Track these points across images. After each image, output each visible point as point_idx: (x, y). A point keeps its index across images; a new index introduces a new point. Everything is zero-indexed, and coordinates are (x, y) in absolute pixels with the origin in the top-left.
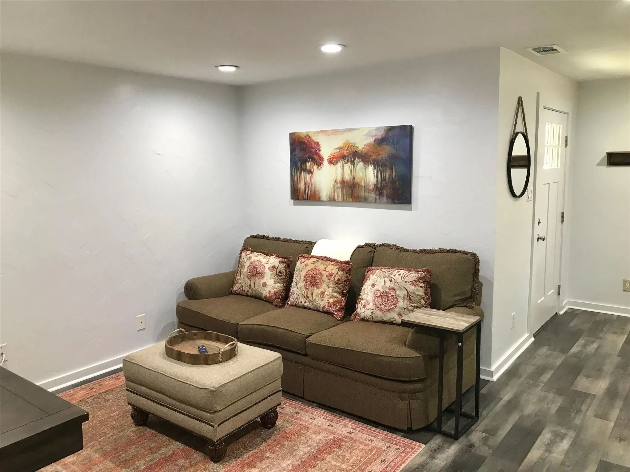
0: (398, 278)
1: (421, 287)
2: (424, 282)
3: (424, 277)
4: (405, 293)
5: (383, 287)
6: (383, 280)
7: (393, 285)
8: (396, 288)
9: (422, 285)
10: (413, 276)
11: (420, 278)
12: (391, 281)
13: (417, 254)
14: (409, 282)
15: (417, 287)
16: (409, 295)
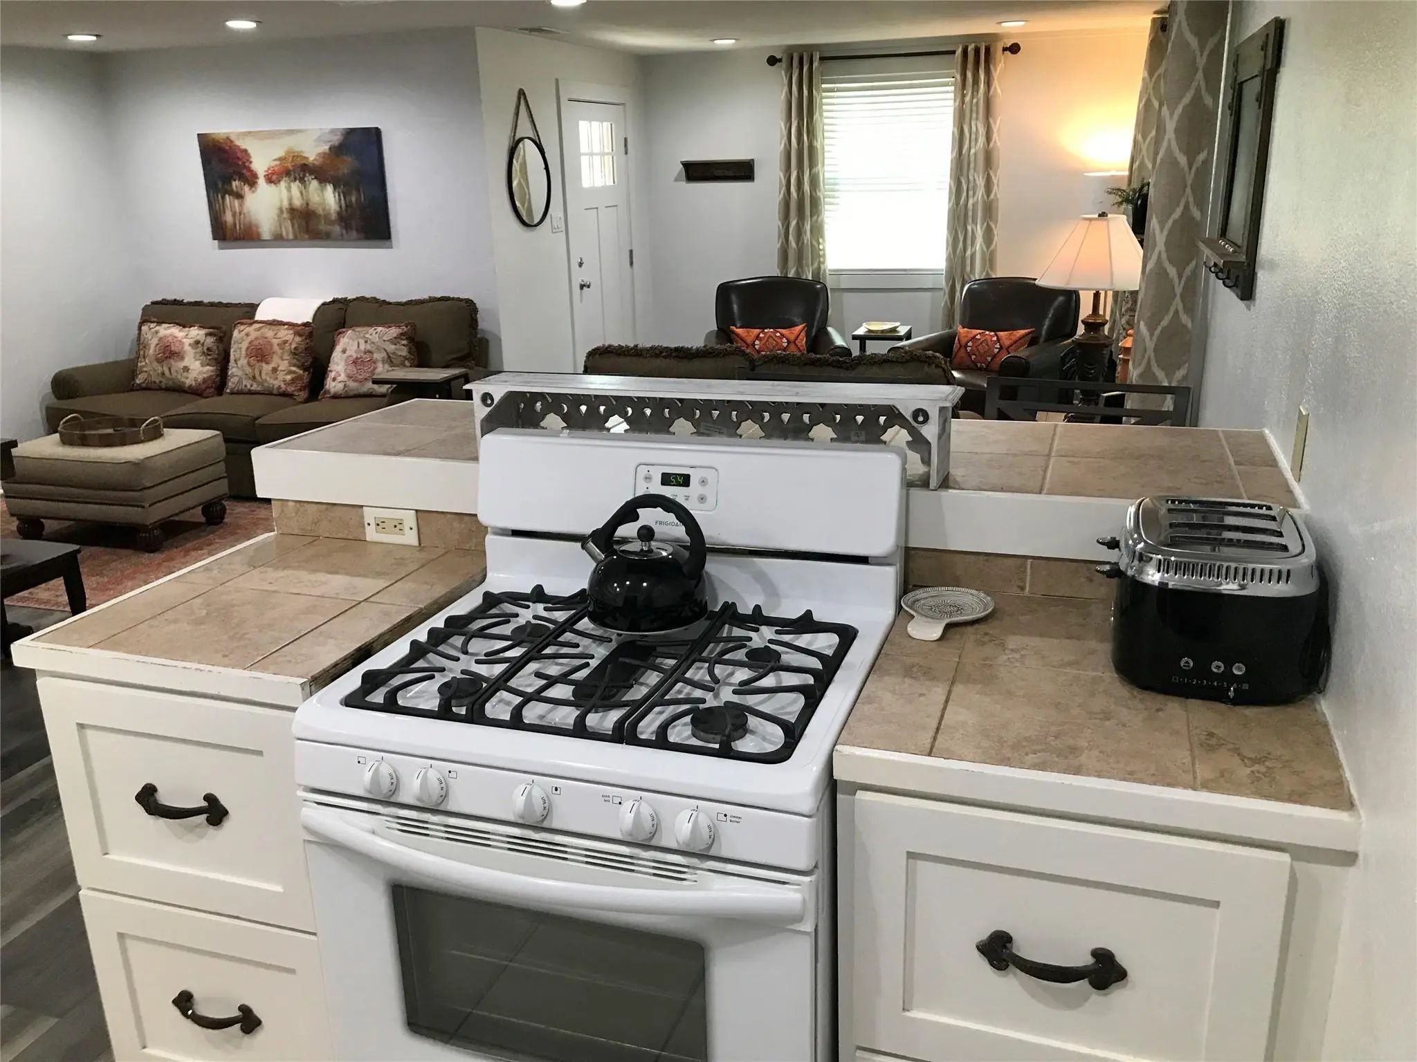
0: (375, 338)
1: (404, 345)
2: (407, 339)
3: (406, 332)
4: (384, 354)
5: (356, 352)
6: (356, 343)
7: (369, 347)
8: (373, 350)
9: (404, 342)
10: (394, 332)
11: (402, 334)
12: (366, 342)
13: (402, 307)
14: (388, 341)
15: (397, 346)
16: (389, 357)
